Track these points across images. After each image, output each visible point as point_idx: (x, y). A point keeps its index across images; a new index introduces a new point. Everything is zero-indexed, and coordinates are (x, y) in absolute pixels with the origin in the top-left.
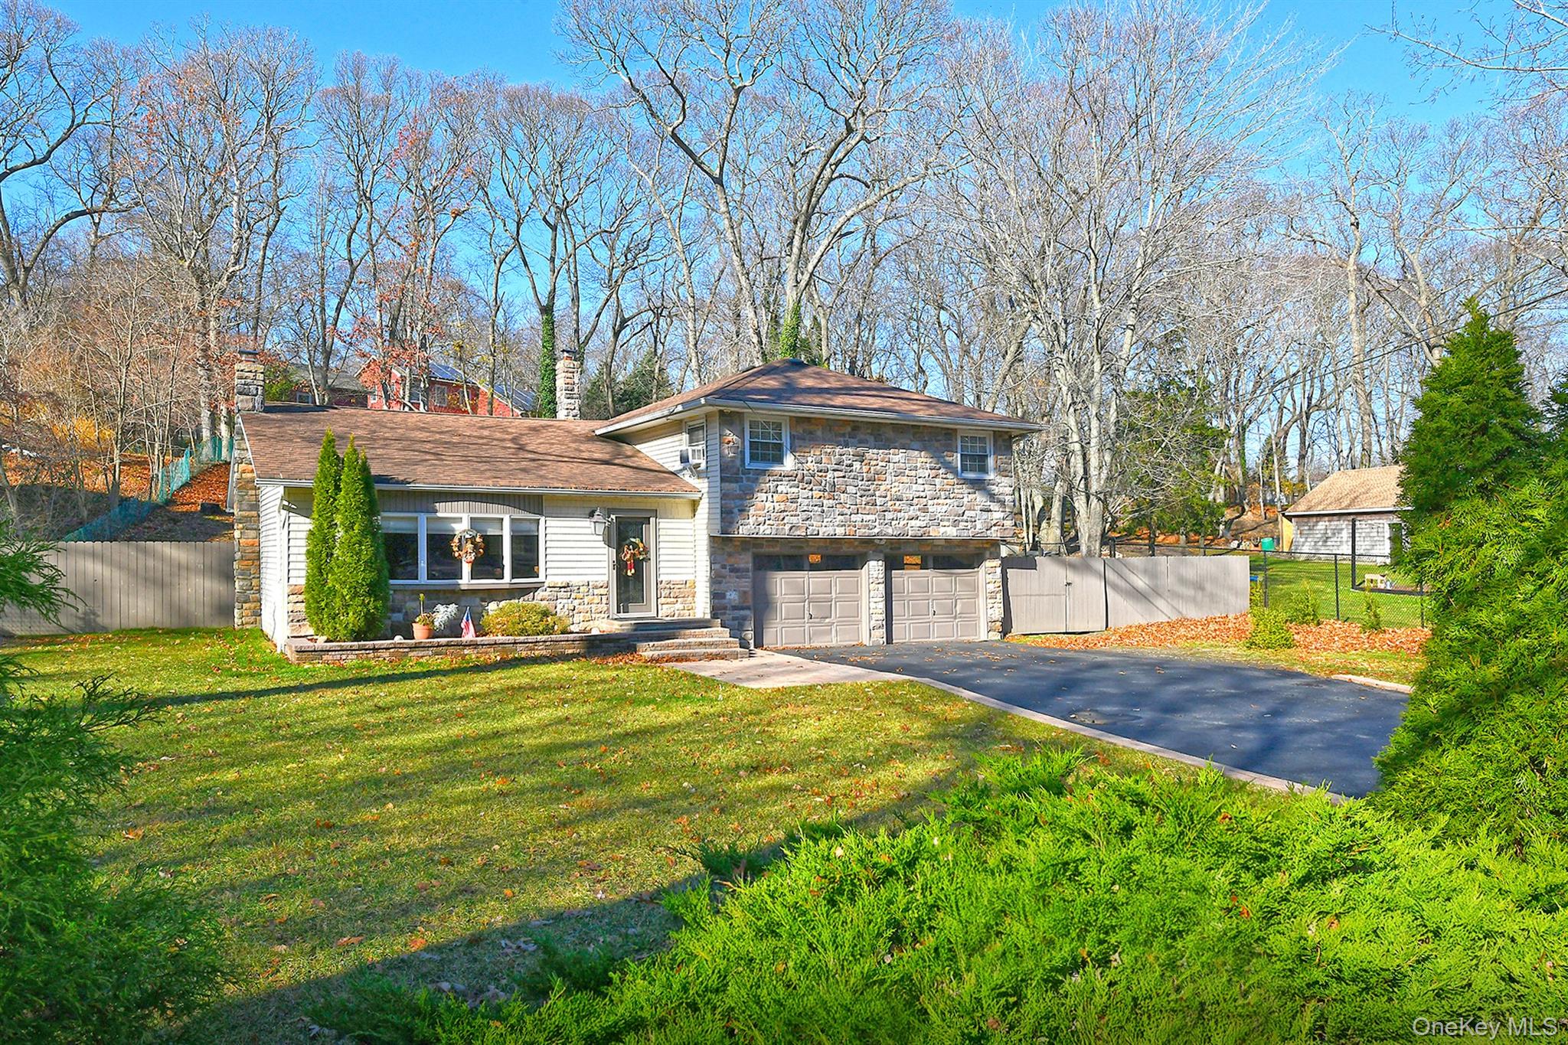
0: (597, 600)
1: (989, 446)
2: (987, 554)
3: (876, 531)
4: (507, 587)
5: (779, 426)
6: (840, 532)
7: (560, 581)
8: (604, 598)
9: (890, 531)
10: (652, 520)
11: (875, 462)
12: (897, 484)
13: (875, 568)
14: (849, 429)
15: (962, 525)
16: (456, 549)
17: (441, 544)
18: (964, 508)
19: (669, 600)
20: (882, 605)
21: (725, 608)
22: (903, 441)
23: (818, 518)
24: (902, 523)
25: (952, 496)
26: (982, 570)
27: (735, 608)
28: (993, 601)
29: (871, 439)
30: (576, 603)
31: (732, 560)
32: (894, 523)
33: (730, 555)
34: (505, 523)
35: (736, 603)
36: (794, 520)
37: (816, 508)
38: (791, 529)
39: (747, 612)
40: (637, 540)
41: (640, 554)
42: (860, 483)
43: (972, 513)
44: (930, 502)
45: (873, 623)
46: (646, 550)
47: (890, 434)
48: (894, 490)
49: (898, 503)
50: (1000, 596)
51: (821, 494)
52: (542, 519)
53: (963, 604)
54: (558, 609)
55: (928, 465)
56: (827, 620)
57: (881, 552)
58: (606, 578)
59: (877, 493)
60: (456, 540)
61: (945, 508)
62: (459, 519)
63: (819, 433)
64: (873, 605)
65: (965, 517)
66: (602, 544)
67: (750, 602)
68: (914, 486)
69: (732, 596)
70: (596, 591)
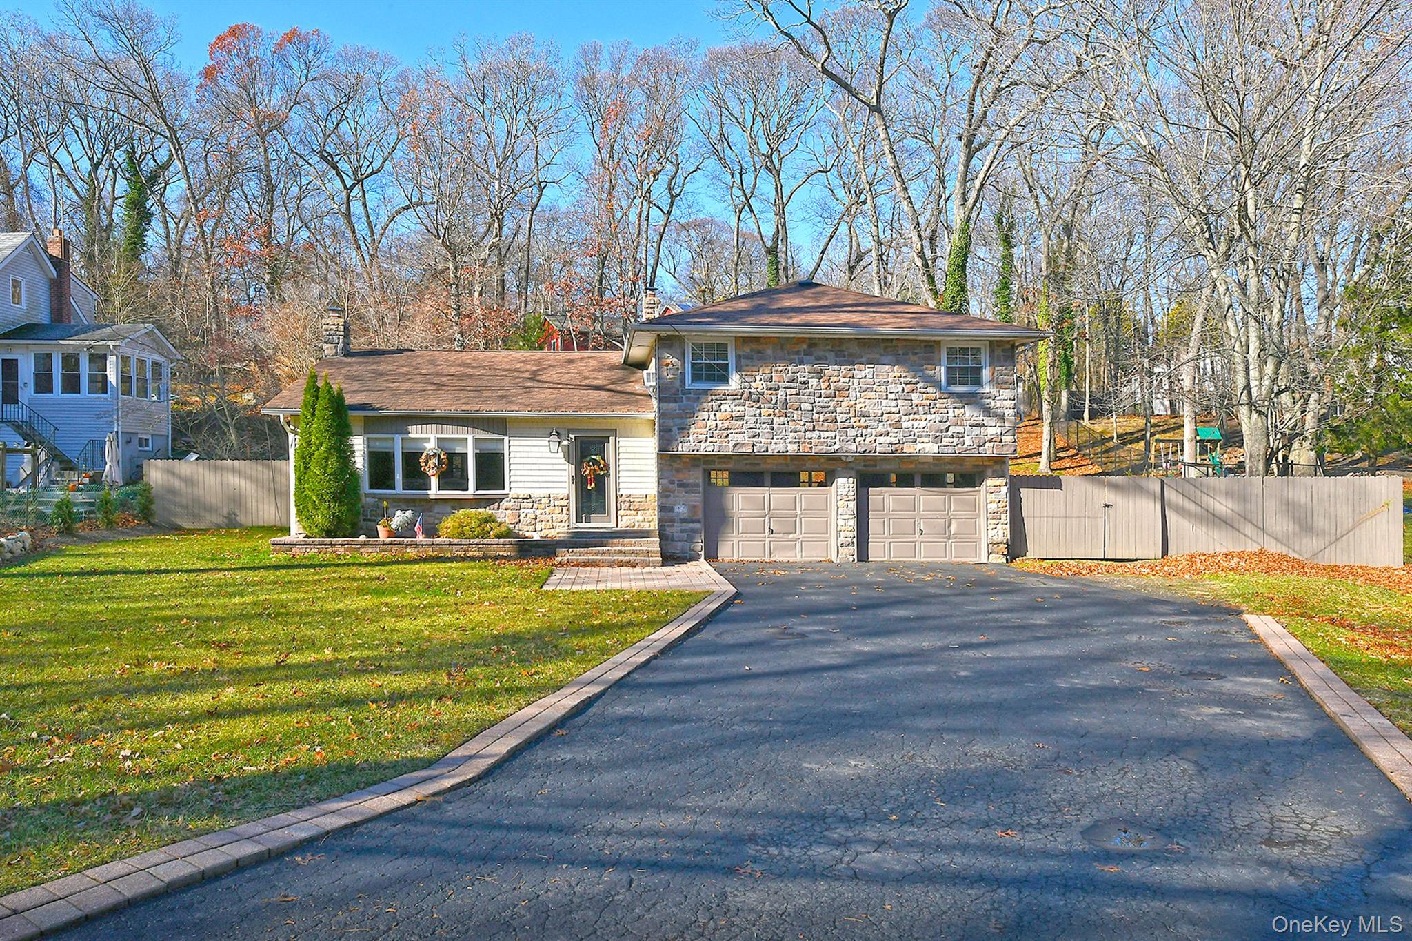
0: (558, 510)
1: (984, 357)
2: (989, 472)
3: (836, 447)
4: (471, 497)
5: (724, 347)
6: (793, 449)
7: (523, 493)
8: (565, 509)
9: (853, 448)
10: (612, 439)
11: (836, 379)
12: (862, 400)
13: (844, 486)
14: (805, 346)
15: (946, 441)
16: (423, 464)
17: (412, 459)
18: (948, 424)
19: (628, 512)
20: (852, 523)
21: (674, 521)
22: (871, 356)
23: (767, 435)
24: (868, 439)
25: (932, 411)
26: (983, 488)
27: (683, 521)
28: (994, 521)
29: (831, 356)
30: (538, 512)
31: (681, 476)
32: (857, 440)
33: (678, 471)
34: (468, 443)
35: (685, 516)
36: (739, 437)
37: (764, 426)
38: (735, 446)
39: (697, 525)
40: (597, 458)
41: (601, 469)
42: (817, 400)
43: (960, 429)
44: (904, 418)
45: (841, 540)
46: (607, 467)
47: (855, 350)
48: (858, 406)
49: (863, 419)
50: (1006, 518)
51: (771, 411)
52: (506, 439)
53: (958, 524)
54: (521, 518)
55: (902, 380)
56: (791, 536)
57: (852, 469)
58: (566, 492)
59: (838, 410)
60: (423, 457)
61: (923, 424)
62: (428, 438)
63: (769, 352)
64: (841, 522)
65: (950, 433)
66: (563, 461)
67: (700, 515)
68: (884, 402)
69: (681, 510)
70: (557, 503)
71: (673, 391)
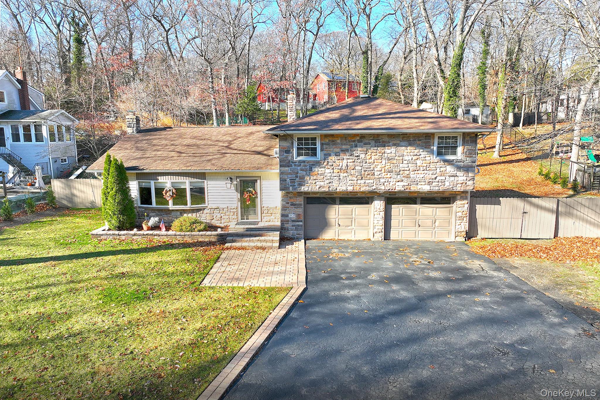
0: (232, 214)
1: (460, 141)
2: (459, 197)
3: (374, 188)
4: (189, 208)
5: (314, 139)
6: (350, 189)
7: (214, 206)
8: (235, 213)
9: (383, 188)
10: (258, 181)
11: (375, 154)
12: (389, 164)
13: (379, 205)
14: (358, 138)
15: (434, 184)
16: (164, 194)
17: (159, 191)
18: (436, 176)
19: (267, 215)
20: (382, 222)
21: (289, 221)
22: (395, 142)
23: (337, 182)
24: (391, 183)
25: (428, 169)
26: (454, 205)
27: (293, 221)
28: (460, 221)
29: (373, 143)
30: (222, 215)
31: (292, 200)
32: (385, 184)
33: (290, 198)
34: (186, 184)
35: (294, 219)
36: (322, 184)
37: (336, 177)
38: (320, 187)
39: (301, 223)
40: (251, 189)
41: (253, 195)
42: (364, 165)
43: (443, 178)
44: (412, 173)
45: (375, 230)
46: (256, 193)
47: (386, 139)
48: (387, 167)
49: (389, 174)
50: (466, 220)
51: (339, 171)
52: (206, 181)
53: (440, 222)
54: (214, 217)
55: (412, 154)
56: (349, 227)
57: (383, 196)
58: (236, 205)
59: (376, 169)
60: (164, 191)
61: (422, 176)
62: (167, 182)
63: (339, 141)
64: (376, 222)
65: (437, 180)
66: (234, 191)
67: (302, 218)
68: (401, 165)
69: (292, 216)
70: (231, 210)
71: (287, 161)
